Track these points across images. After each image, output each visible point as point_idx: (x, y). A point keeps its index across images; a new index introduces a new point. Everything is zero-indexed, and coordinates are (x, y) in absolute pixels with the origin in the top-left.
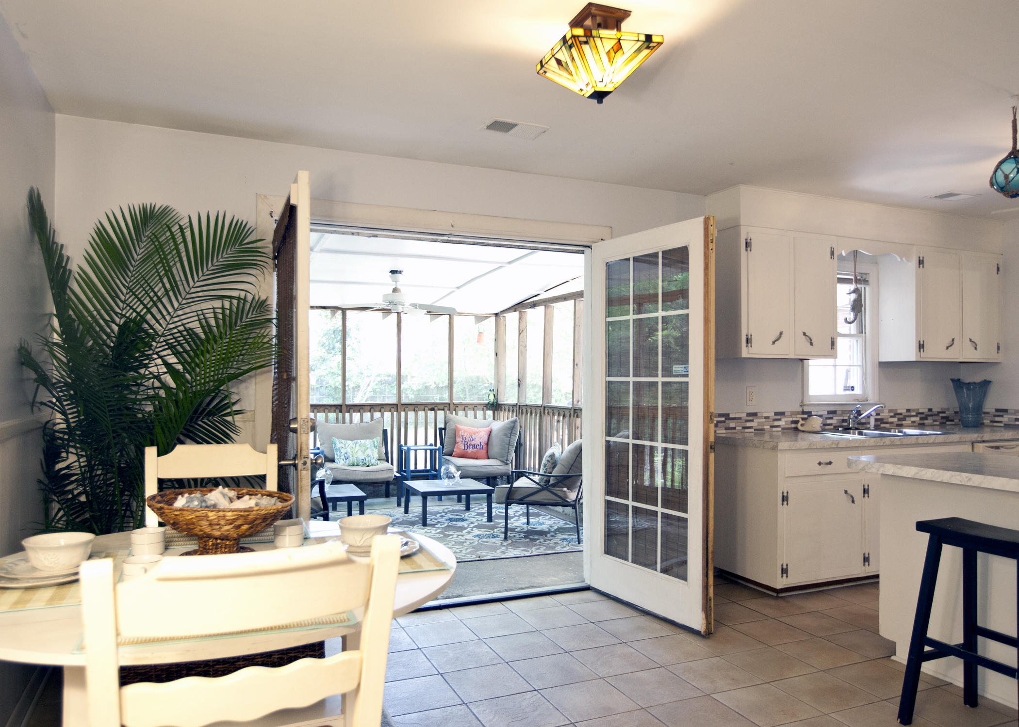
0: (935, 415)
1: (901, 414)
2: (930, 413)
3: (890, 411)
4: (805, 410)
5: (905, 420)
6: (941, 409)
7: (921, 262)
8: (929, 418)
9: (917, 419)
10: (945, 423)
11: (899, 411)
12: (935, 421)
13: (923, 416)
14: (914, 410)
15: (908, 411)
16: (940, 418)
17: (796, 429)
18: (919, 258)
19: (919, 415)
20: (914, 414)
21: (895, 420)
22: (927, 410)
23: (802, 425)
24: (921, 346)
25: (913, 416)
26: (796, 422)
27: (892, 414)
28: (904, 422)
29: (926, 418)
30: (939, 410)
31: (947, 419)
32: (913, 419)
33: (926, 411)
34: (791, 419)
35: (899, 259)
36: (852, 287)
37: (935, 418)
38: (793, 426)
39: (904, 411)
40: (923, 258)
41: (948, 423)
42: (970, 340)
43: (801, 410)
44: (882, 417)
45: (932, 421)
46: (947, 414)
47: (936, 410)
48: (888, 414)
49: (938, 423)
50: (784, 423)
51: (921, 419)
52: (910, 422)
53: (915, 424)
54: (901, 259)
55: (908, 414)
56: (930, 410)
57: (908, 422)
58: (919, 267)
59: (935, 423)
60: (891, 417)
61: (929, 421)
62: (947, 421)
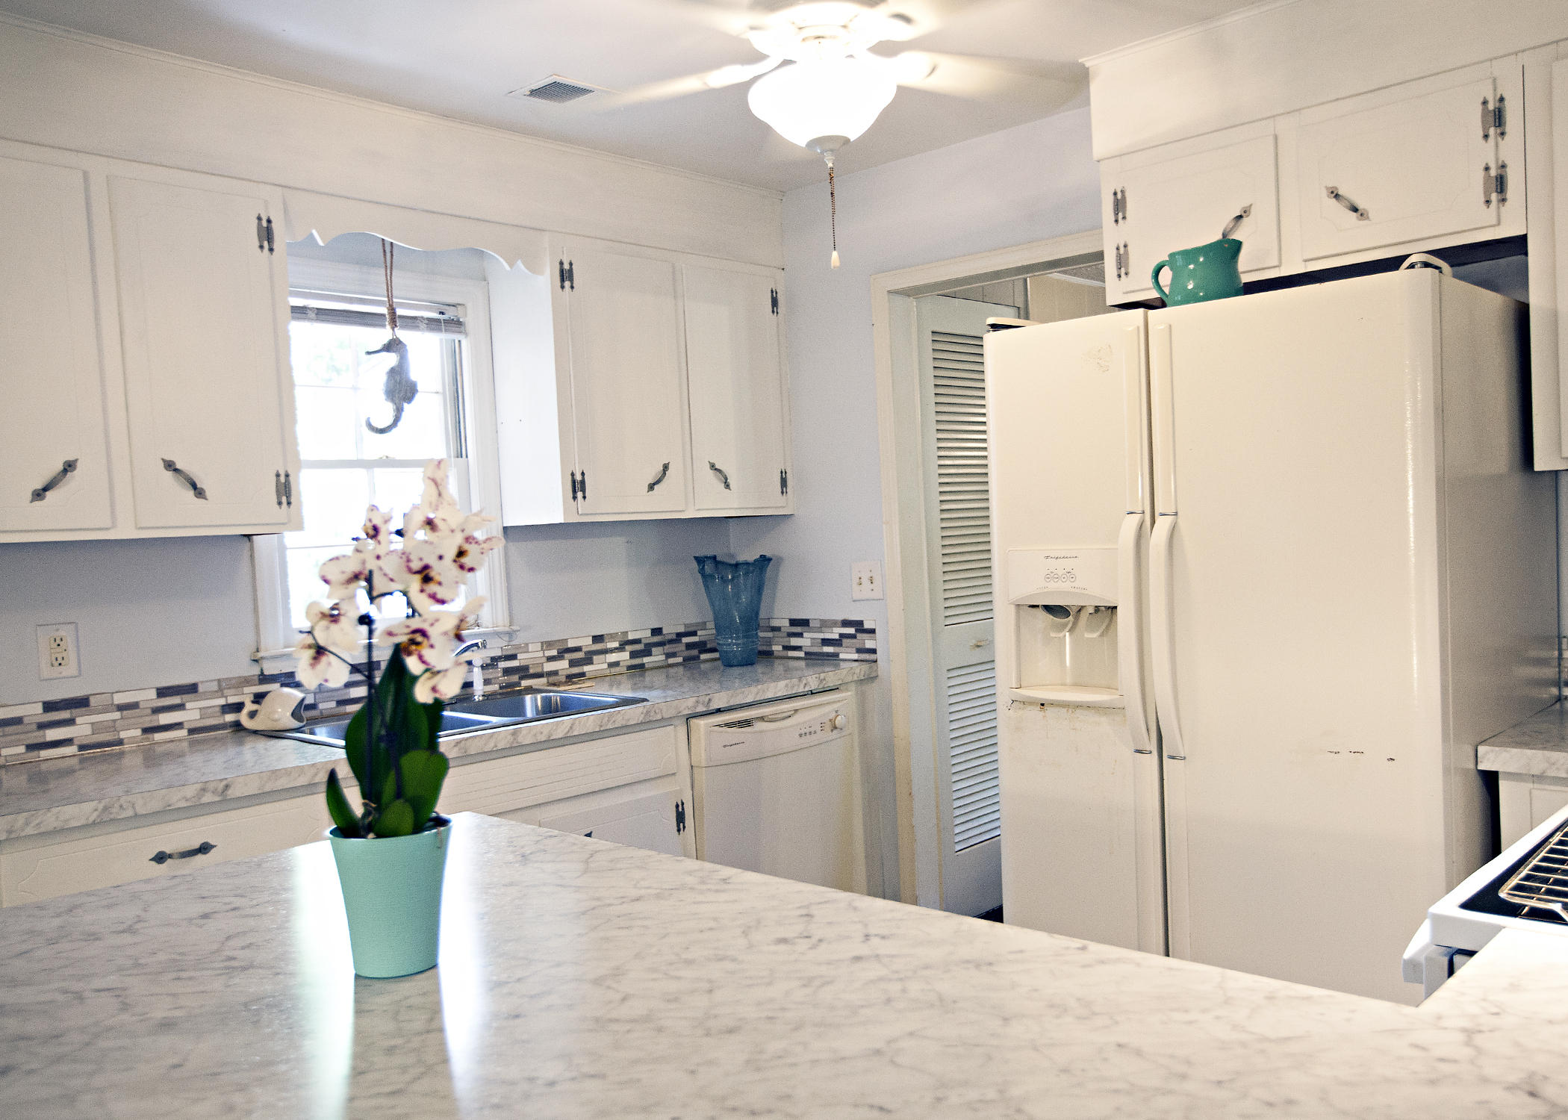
0: (671, 641)
1: (578, 649)
2: (656, 639)
3: (548, 645)
4: (266, 673)
5: (650, 654)
6: (686, 625)
7: (566, 275)
8: (654, 650)
9: (624, 656)
10: (699, 657)
11: (571, 644)
12: (669, 655)
13: (580, 655)
14: (613, 637)
15: (598, 639)
16: (684, 648)
17: (237, 726)
18: (561, 263)
19: (629, 648)
20: (616, 644)
21: (562, 665)
22: (648, 633)
23: (253, 715)
24: (578, 487)
25: (612, 651)
26: (238, 707)
27: (554, 653)
28: (586, 669)
29: (647, 652)
30: (682, 629)
31: (702, 647)
32: (613, 657)
33: (645, 634)
34: (222, 702)
35: (507, 267)
36: (383, 335)
37: (668, 648)
38: (230, 718)
39: (586, 643)
40: (571, 264)
41: (703, 657)
42: (713, 466)
43: (258, 672)
44: (523, 663)
45: (663, 657)
46: (701, 635)
47: (669, 630)
48: (541, 654)
49: (680, 660)
50: (196, 715)
51: (634, 655)
52: (605, 666)
53: (617, 670)
54: (511, 265)
55: (599, 647)
56: (657, 631)
57: (599, 665)
58: (563, 287)
59: (671, 661)
60: (550, 659)
61: (657, 657)
62: (701, 652)
